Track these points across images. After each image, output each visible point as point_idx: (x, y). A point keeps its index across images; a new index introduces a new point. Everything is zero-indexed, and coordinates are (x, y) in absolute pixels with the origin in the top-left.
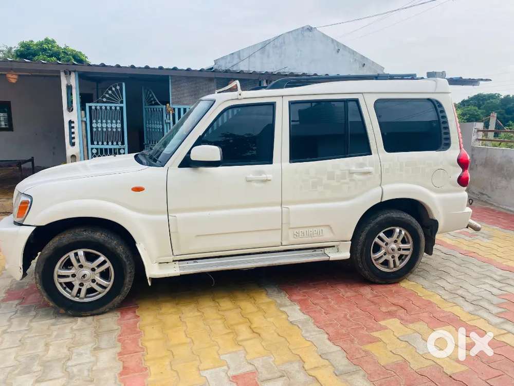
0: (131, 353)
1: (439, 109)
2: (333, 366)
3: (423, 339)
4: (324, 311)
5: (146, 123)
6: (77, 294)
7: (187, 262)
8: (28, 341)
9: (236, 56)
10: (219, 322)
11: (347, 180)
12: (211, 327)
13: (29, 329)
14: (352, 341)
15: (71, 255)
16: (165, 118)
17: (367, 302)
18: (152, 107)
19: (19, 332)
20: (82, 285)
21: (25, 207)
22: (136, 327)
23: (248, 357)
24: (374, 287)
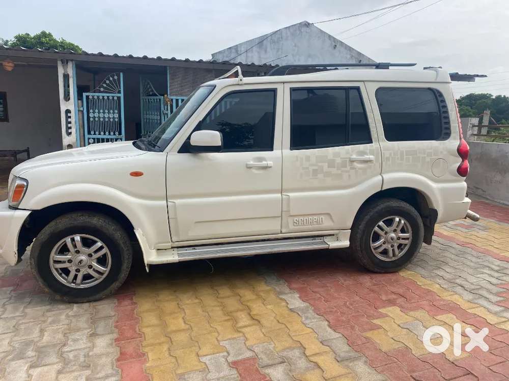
0: (129, 339)
1: (440, 99)
2: (335, 353)
3: (424, 327)
4: (323, 298)
5: (143, 114)
6: (73, 280)
7: (186, 248)
8: (22, 327)
9: (233, 51)
10: (218, 308)
11: (348, 168)
12: (210, 314)
13: (25, 315)
14: (352, 328)
15: (68, 240)
16: (162, 108)
17: (366, 290)
18: (150, 97)
19: (13, 318)
20: (78, 271)
21: (21, 191)
22: (134, 314)
23: (248, 343)
24: (374, 276)
